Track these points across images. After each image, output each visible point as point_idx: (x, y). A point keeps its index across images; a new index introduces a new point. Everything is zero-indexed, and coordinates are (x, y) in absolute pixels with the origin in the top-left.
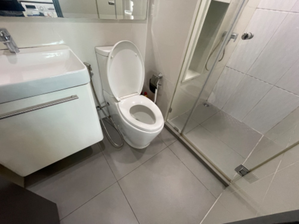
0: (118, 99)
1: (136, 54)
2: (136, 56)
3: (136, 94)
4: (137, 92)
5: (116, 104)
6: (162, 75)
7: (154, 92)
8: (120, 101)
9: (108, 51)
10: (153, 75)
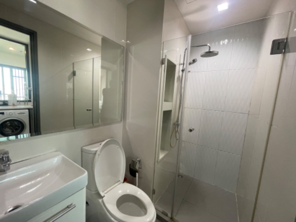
0: (102, 194)
1: (118, 147)
2: (118, 148)
3: (119, 183)
4: (119, 181)
5: (100, 200)
6: (140, 159)
7: (135, 176)
8: (104, 196)
9: (95, 149)
10: (132, 160)
